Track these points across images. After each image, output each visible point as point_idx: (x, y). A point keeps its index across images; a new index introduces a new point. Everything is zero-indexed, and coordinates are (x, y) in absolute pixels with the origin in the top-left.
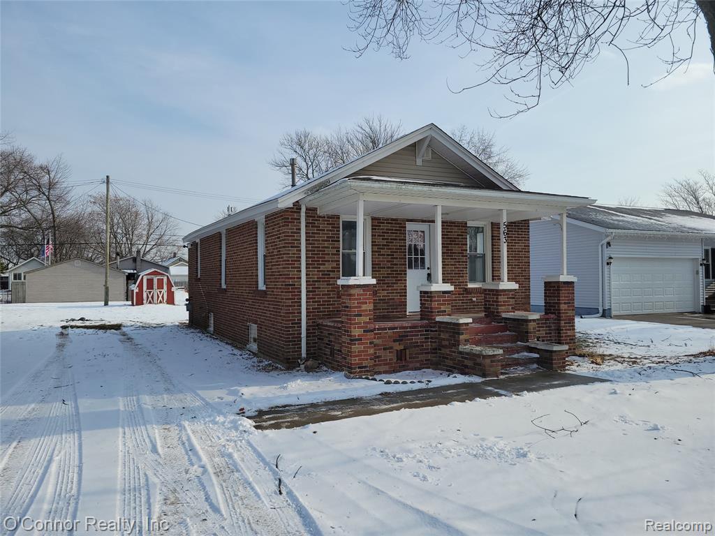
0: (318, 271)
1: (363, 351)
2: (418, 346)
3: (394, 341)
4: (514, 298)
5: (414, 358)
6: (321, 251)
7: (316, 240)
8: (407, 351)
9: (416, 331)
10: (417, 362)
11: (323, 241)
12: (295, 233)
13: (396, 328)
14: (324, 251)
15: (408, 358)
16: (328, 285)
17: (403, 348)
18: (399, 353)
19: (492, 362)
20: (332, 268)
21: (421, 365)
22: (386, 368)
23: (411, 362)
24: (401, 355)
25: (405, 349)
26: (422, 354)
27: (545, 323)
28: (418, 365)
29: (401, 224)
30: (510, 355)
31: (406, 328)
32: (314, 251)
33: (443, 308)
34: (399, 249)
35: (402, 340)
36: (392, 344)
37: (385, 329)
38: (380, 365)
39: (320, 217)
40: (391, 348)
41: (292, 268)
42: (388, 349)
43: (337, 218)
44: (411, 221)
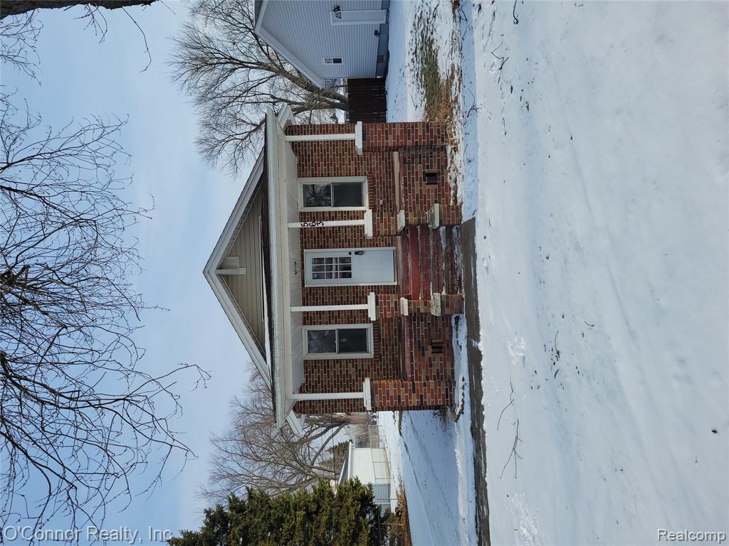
0: (357, 382)
1: (432, 393)
2: (429, 329)
3: (423, 355)
4: (382, 214)
5: (440, 333)
6: (338, 379)
7: (329, 384)
8: (433, 341)
9: (415, 332)
10: (444, 331)
11: (328, 377)
12: (323, 404)
13: (411, 353)
14: (338, 375)
15: (440, 341)
16: (369, 371)
17: (430, 346)
18: (435, 350)
19: (448, 306)
20: (353, 367)
21: (447, 326)
22: (448, 364)
23: (444, 338)
24: (437, 348)
25: (432, 344)
26: (436, 324)
27: (409, 164)
28: (447, 329)
29: (307, 293)
30: (442, 250)
31: (411, 342)
32: (338, 385)
33: (392, 305)
34: (332, 296)
35: (423, 348)
36: (426, 359)
37: (412, 366)
38: (445, 370)
39: (307, 380)
40: (430, 359)
41: (354, 406)
42: (431, 363)
43: (307, 363)
44: (303, 281)
